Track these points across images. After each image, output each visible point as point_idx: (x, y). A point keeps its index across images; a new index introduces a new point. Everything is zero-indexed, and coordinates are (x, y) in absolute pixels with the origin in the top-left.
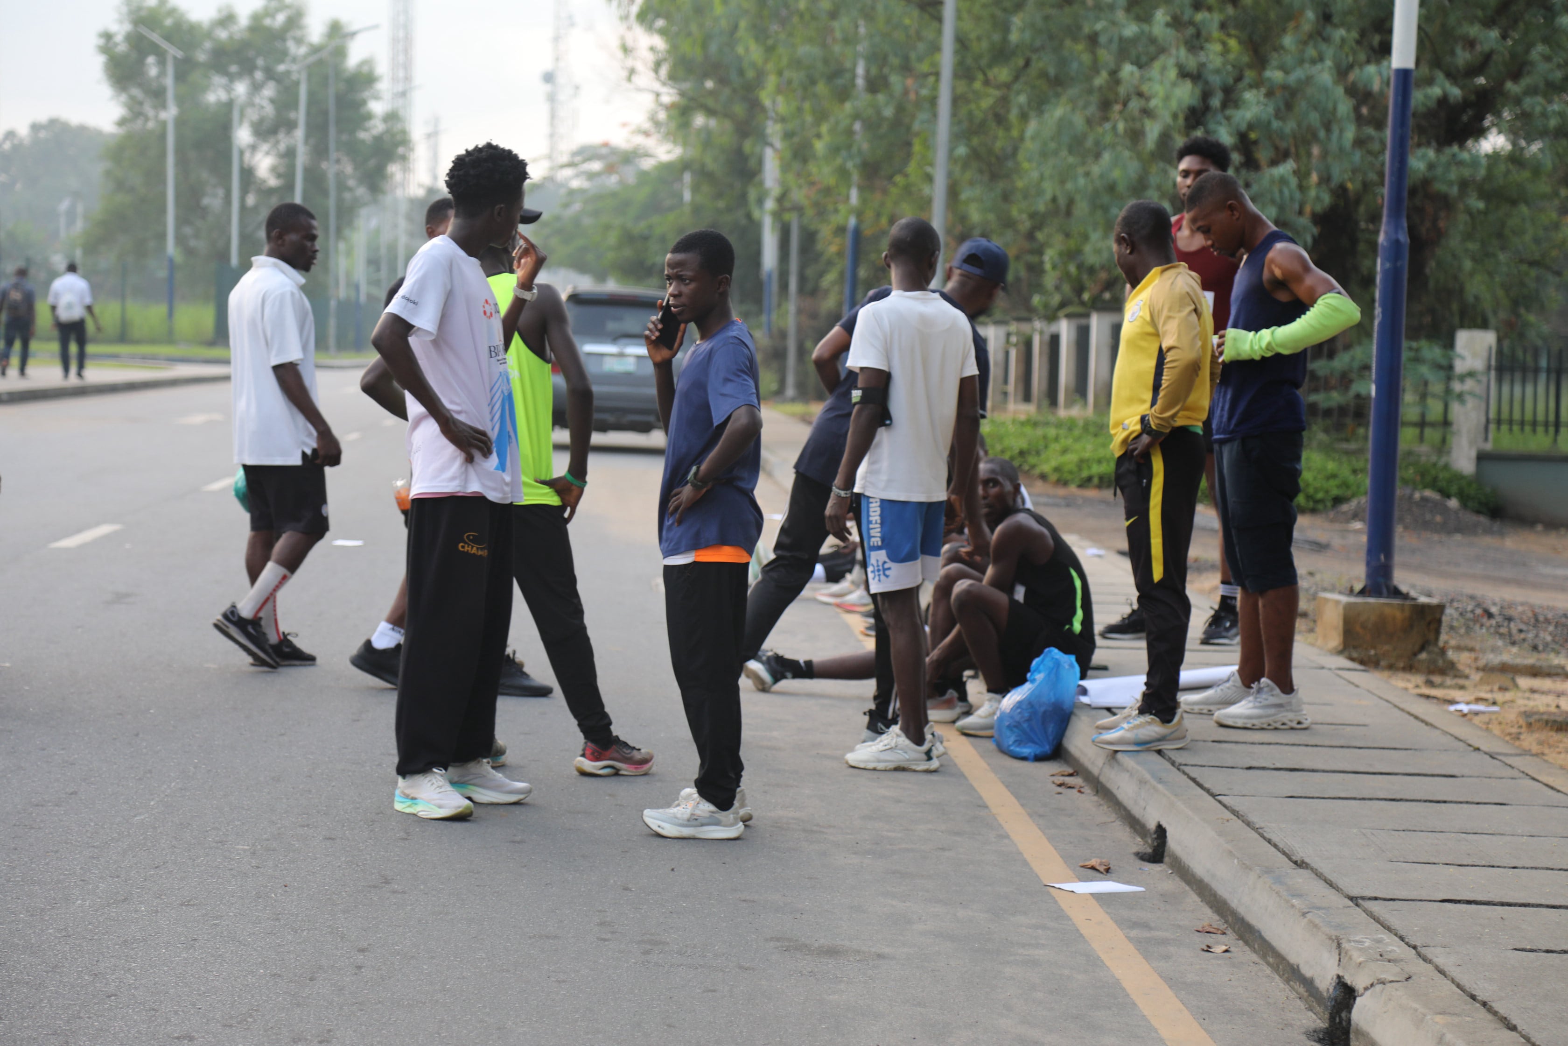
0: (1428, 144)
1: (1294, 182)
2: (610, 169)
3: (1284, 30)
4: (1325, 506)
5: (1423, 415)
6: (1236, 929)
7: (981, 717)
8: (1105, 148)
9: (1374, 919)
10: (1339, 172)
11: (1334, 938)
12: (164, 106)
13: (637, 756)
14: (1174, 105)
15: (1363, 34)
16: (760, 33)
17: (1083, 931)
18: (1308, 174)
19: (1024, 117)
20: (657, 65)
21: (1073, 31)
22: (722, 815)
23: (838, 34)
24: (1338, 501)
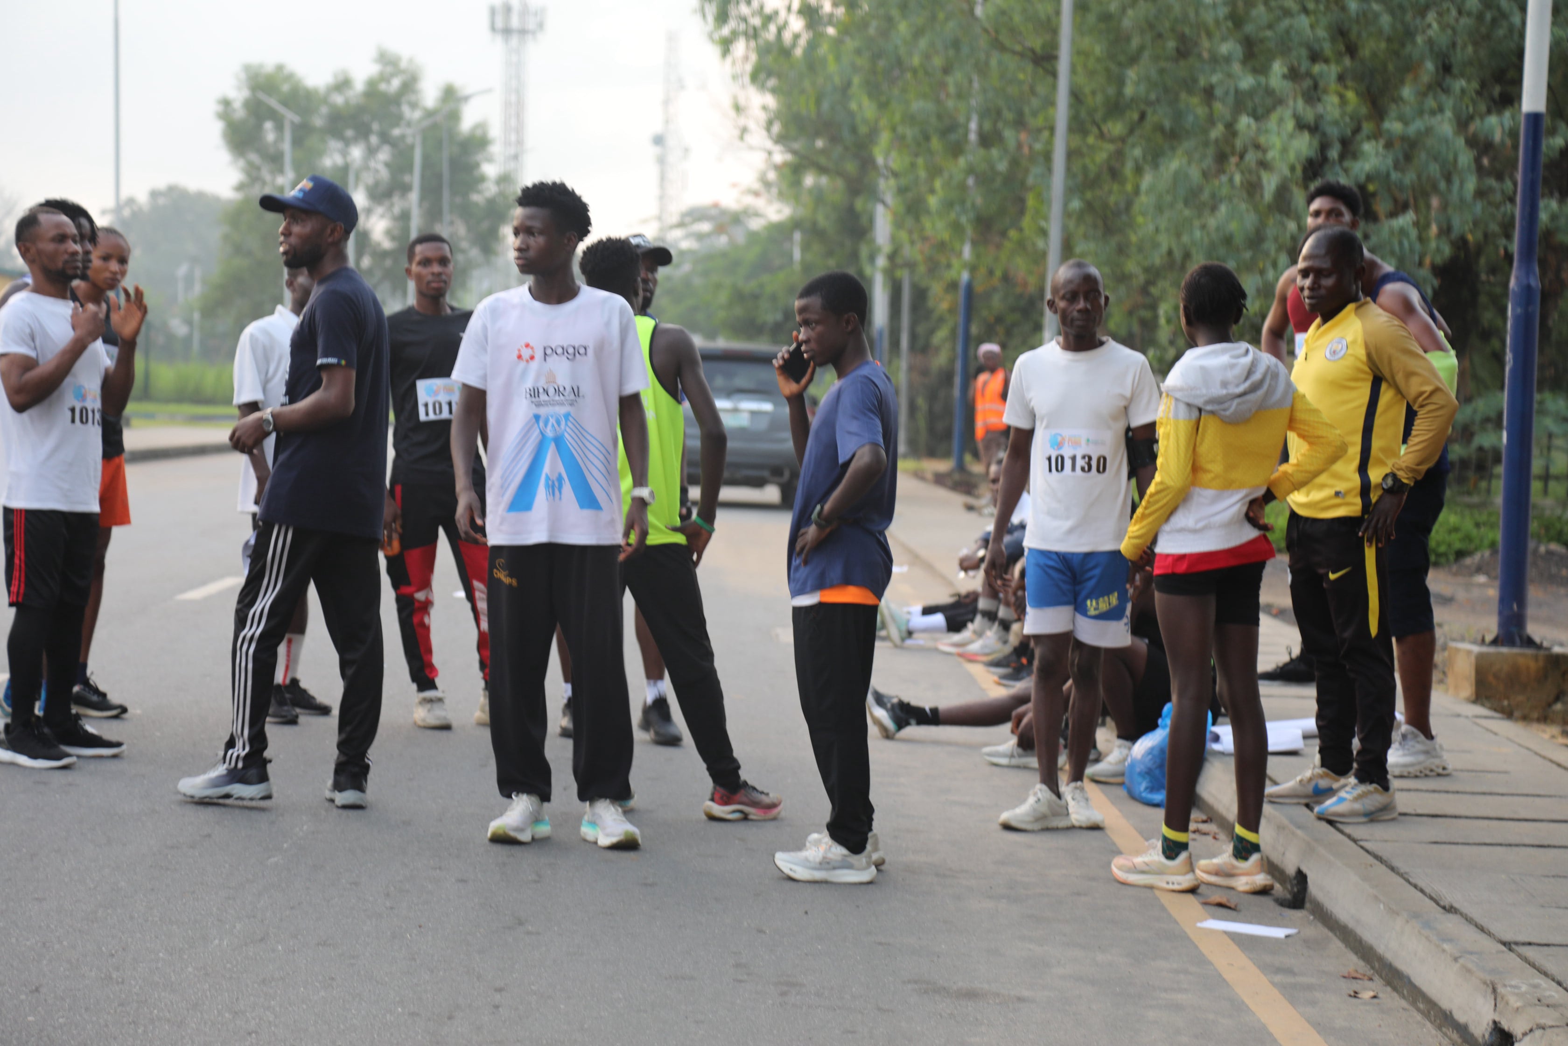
0: (1551, 194)
1: (1414, 233)
2: (720, 229)
3: (1402, 82)
4: (1448, 560)
5: (1547, 468)
6: (1384, 975)
7: (1110, 763)
8: (1221, 201)
9: (1529, 964)
10: (1461, 223)
11: (1488, 982)
12: (281, 171)
13: (766, 800)
14: (1292, 156)
15: (1483, 84)
16: (873, 89)
17: (1225, 976)
18: (1428, 226)
19: (1139, 170)
20: (769, 124)
21: (1189, 84)
22: (855, 859)
23: (952, 89)
24: (1460, 554)
